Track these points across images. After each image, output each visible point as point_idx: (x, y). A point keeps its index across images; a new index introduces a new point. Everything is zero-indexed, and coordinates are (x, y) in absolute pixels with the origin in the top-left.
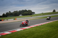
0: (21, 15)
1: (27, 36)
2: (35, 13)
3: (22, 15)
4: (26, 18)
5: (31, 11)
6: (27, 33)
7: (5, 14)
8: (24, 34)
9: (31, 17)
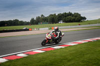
0: (61, 22)
1: (71, 58)
2: (85, 19)
3: (63, 22)
4: (69, 27)
5: (80, 15)
6: (71, 53)
7: (35, 19)
8: (66, 54)
9: (79, 25)
